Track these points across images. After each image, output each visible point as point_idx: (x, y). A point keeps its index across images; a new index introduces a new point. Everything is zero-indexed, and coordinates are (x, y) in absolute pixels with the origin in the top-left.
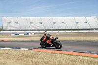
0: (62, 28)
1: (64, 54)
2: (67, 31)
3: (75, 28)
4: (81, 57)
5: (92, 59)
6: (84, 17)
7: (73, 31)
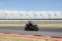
0: (11, 19)
1: (12, 36)
2: (15, 21)
3: (20, 19)
4: (23, 37)
5: (30, 38)
6: (26, 12)
7: (19, 21)
